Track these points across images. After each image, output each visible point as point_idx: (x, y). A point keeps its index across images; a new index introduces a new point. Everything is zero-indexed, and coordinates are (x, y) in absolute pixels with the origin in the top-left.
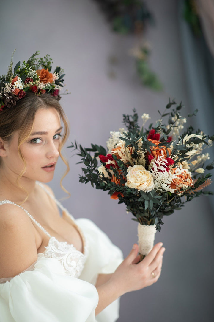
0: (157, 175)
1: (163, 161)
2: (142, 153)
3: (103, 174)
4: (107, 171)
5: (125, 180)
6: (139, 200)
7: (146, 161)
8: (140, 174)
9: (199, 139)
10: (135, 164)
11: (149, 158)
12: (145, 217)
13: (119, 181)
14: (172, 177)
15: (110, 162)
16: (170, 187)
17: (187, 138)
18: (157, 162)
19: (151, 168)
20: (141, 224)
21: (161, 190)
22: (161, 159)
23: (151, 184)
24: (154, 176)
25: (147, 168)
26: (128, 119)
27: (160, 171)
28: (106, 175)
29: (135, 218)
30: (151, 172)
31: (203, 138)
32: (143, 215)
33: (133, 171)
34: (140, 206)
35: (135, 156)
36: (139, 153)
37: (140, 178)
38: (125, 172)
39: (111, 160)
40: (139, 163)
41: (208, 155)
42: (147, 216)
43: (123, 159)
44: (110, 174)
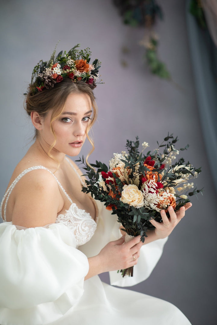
0: (147, 195)
1: (154, 184)
2: (137, 175)
3: (102, 188)
4: (106, 186)
5: (120, 196)
6: (130, 214)
7: (140, 182)
8: (133, 192)
9: (187, 170)
10: (130, 183)
11: (143, 180)
12: (132, 229)
13: (115, 195)
14: (159, 199)
15: (110, 178)
16: (156, 207)
17: (177, 168)
18: (148, 185)
19: (143, 189)
20: (128, 234)
21: (149, 208)
22: (153, 183)
23: (141, 202)
24: (145, 195)
25: (140, 188)
26: (131, 145)
27: (150, 192)
28: (105, 189)
29: (124, 228)
30: (143, 192)
31: (191, 169)
32: (131, 226)
33: (128, 189)
34: (130, 219)
35: (131, 176)
36: (135, 175)
37: (132, 195)
38: (121, 189)
39: (111, 177)
40: (134, 183)
41: (192, 184)
42: (134, 229)
43: (121, 178)
44: (108, 188)
